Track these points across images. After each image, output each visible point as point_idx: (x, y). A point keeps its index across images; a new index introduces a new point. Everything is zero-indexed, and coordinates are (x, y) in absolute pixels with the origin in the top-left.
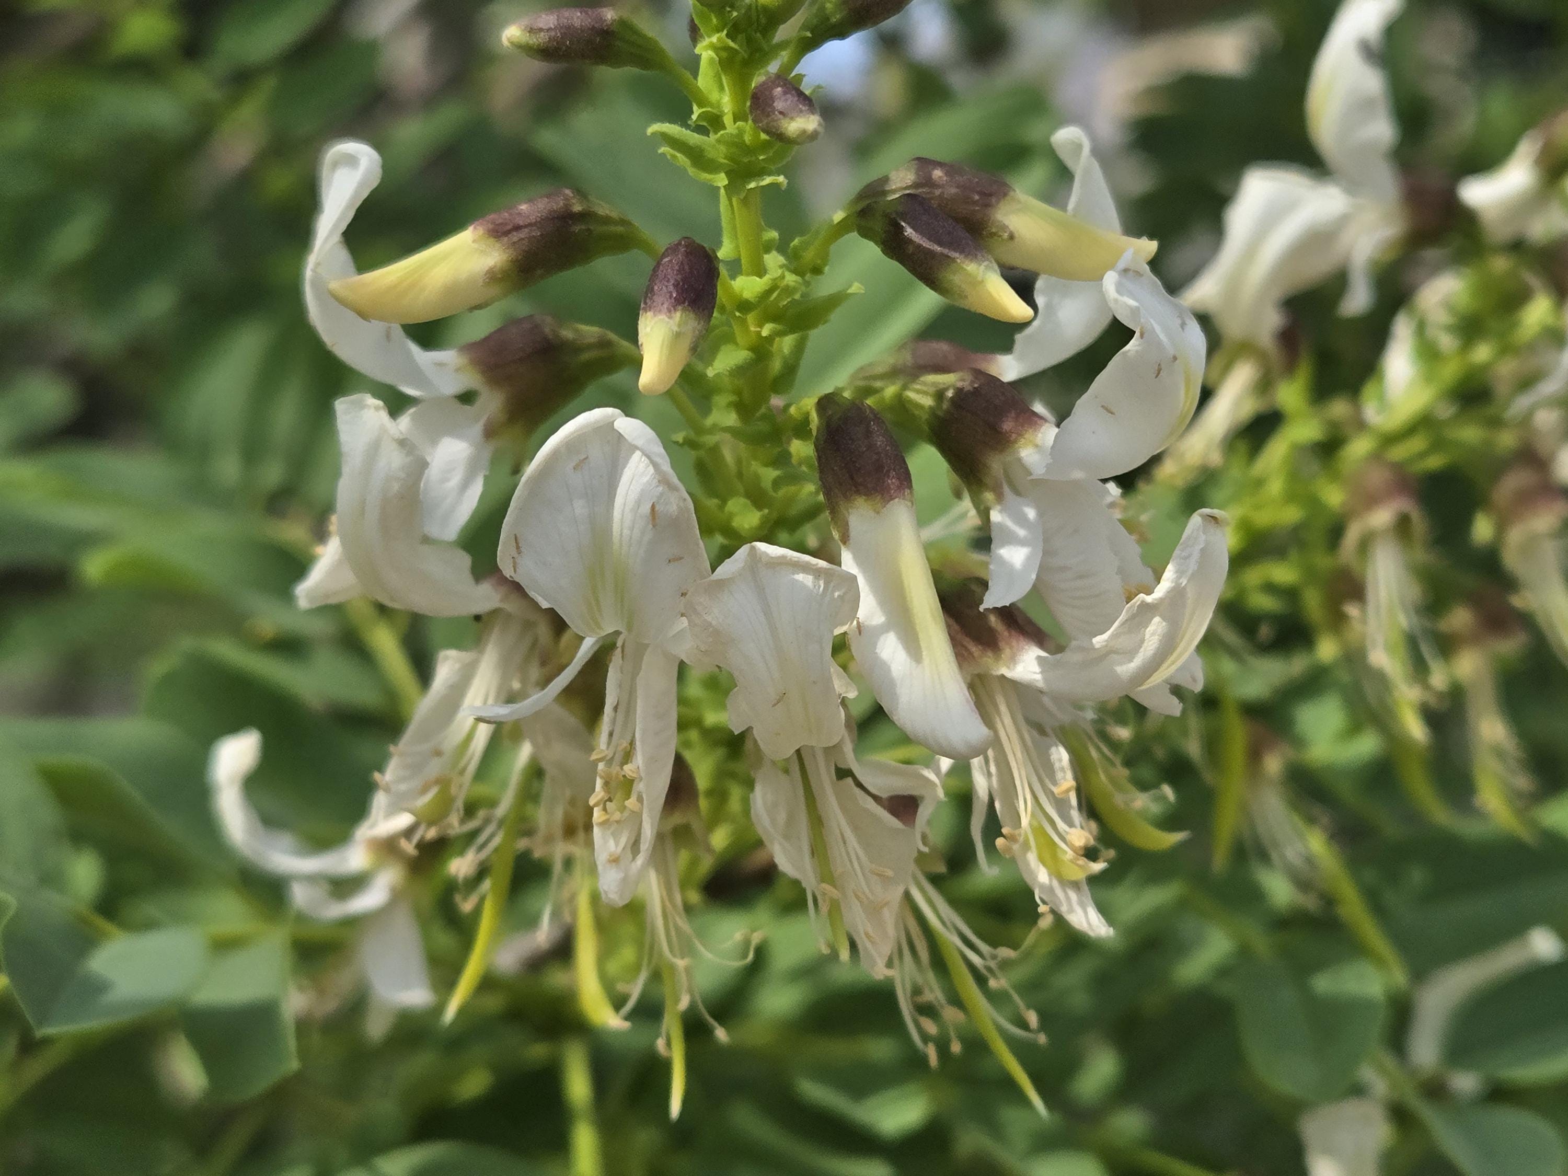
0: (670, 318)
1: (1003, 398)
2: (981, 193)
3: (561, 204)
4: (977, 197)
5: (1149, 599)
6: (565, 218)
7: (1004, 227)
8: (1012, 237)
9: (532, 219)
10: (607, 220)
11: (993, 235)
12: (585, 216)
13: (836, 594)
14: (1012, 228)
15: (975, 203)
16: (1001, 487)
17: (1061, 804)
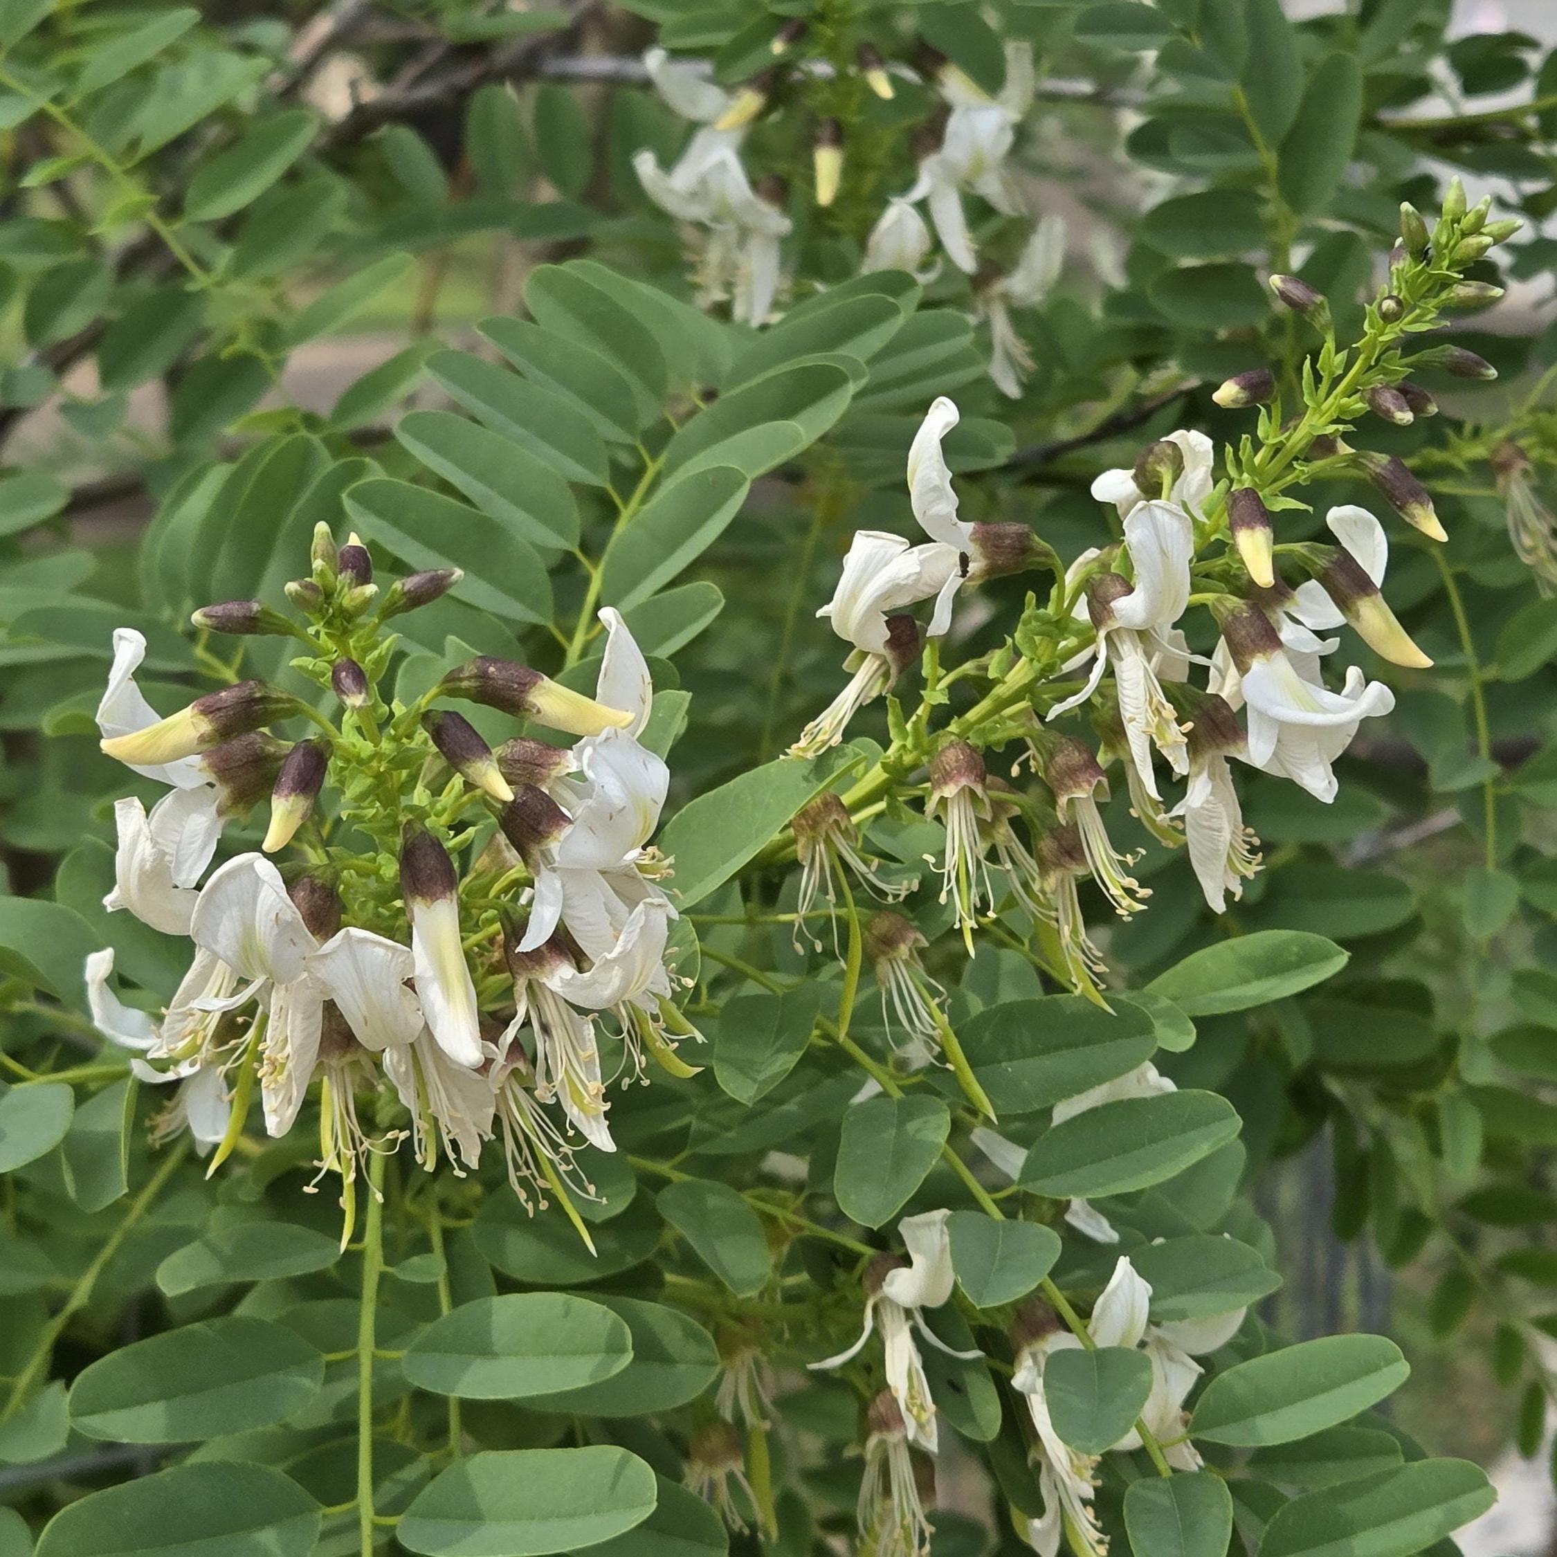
0: (287, 801)
1: (540, 808)
2: (519, 684)
3: (247, 692)
4: (516, 686)
5: (609, 956)
6: (251, 701)
7: (534, 706)
8: (539, 711)
9: (229, 703)
10: (278, 701)
11: (528, 710)
12: (263, 699)
13: (400, 960)
14: (539, 705)
15: (515, 690)
16: (539, 865)
17: (588, 1063)
